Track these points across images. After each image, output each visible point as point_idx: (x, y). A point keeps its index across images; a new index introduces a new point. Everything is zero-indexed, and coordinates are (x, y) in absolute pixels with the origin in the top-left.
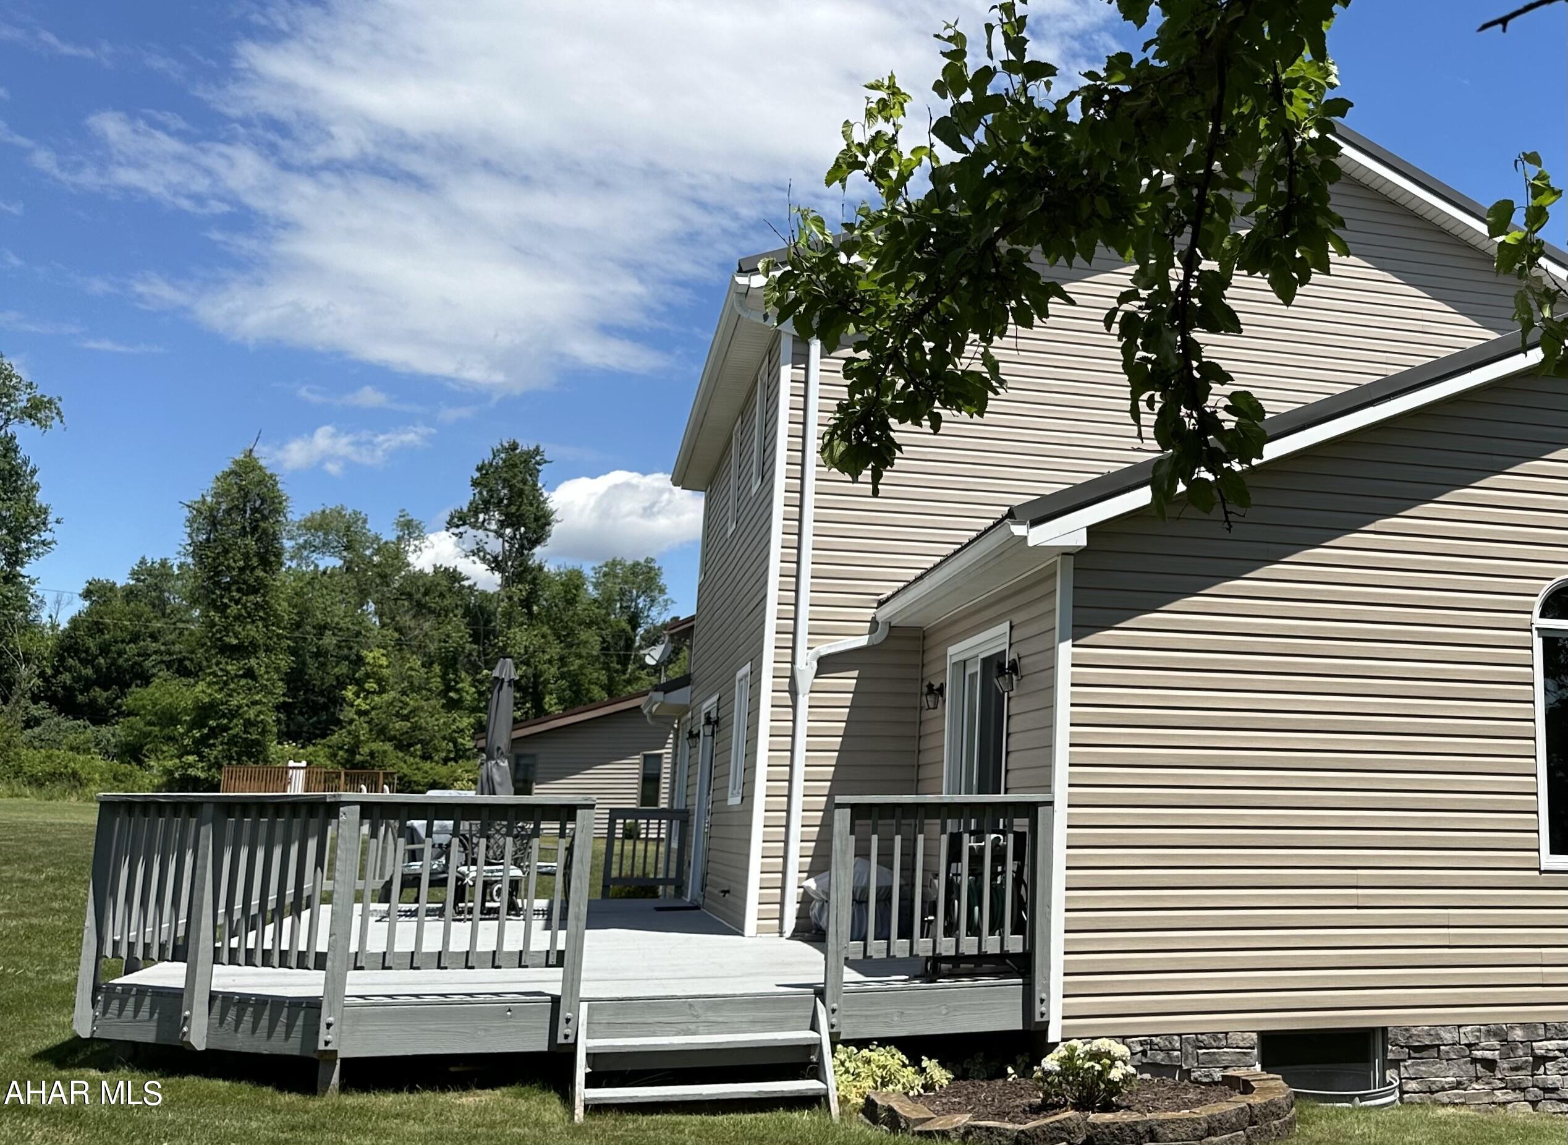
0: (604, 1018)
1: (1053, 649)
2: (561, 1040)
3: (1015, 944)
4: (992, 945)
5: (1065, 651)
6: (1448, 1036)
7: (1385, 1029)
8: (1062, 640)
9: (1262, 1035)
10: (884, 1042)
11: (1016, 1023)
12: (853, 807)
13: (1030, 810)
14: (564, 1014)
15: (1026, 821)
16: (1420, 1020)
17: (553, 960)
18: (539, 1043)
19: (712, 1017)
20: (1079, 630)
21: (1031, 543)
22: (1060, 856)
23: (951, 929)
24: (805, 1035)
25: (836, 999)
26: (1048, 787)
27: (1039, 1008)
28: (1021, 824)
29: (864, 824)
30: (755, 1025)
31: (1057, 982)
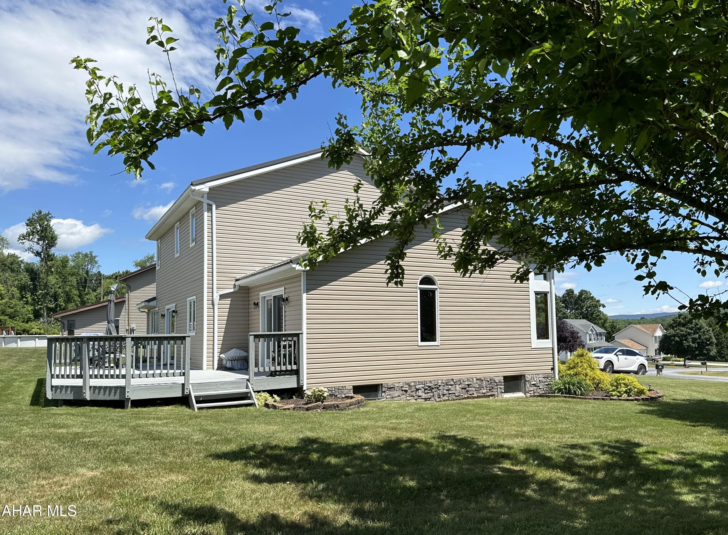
0: (195, 388)
1: (301, 295)
2: (186, 393)
3: (294, 367)
4: (289, 368)
5: (305, 296)
6: (396, 385)
7: (382, 384)
8: (304, 293)
9: (354, 387)
10: (264, 391)
11: (295, 386)
12: (254, 335)
13: (297, 335)
14: (186, 387)
15: (296, 338)
16: (390, 382)
17: (182, 374)
18: (179, 395)
19: (222, 387)
20: (308, 290)
21: (297, 269)
22: (305, 346)
23: (279, 364)
24: (245, 390)
25: (252, 381)
26: (301, 329)
27: (301, 382)
28: (295, 339)
29: (257, 340)
30: (232, 388)
31: (305, 376)
